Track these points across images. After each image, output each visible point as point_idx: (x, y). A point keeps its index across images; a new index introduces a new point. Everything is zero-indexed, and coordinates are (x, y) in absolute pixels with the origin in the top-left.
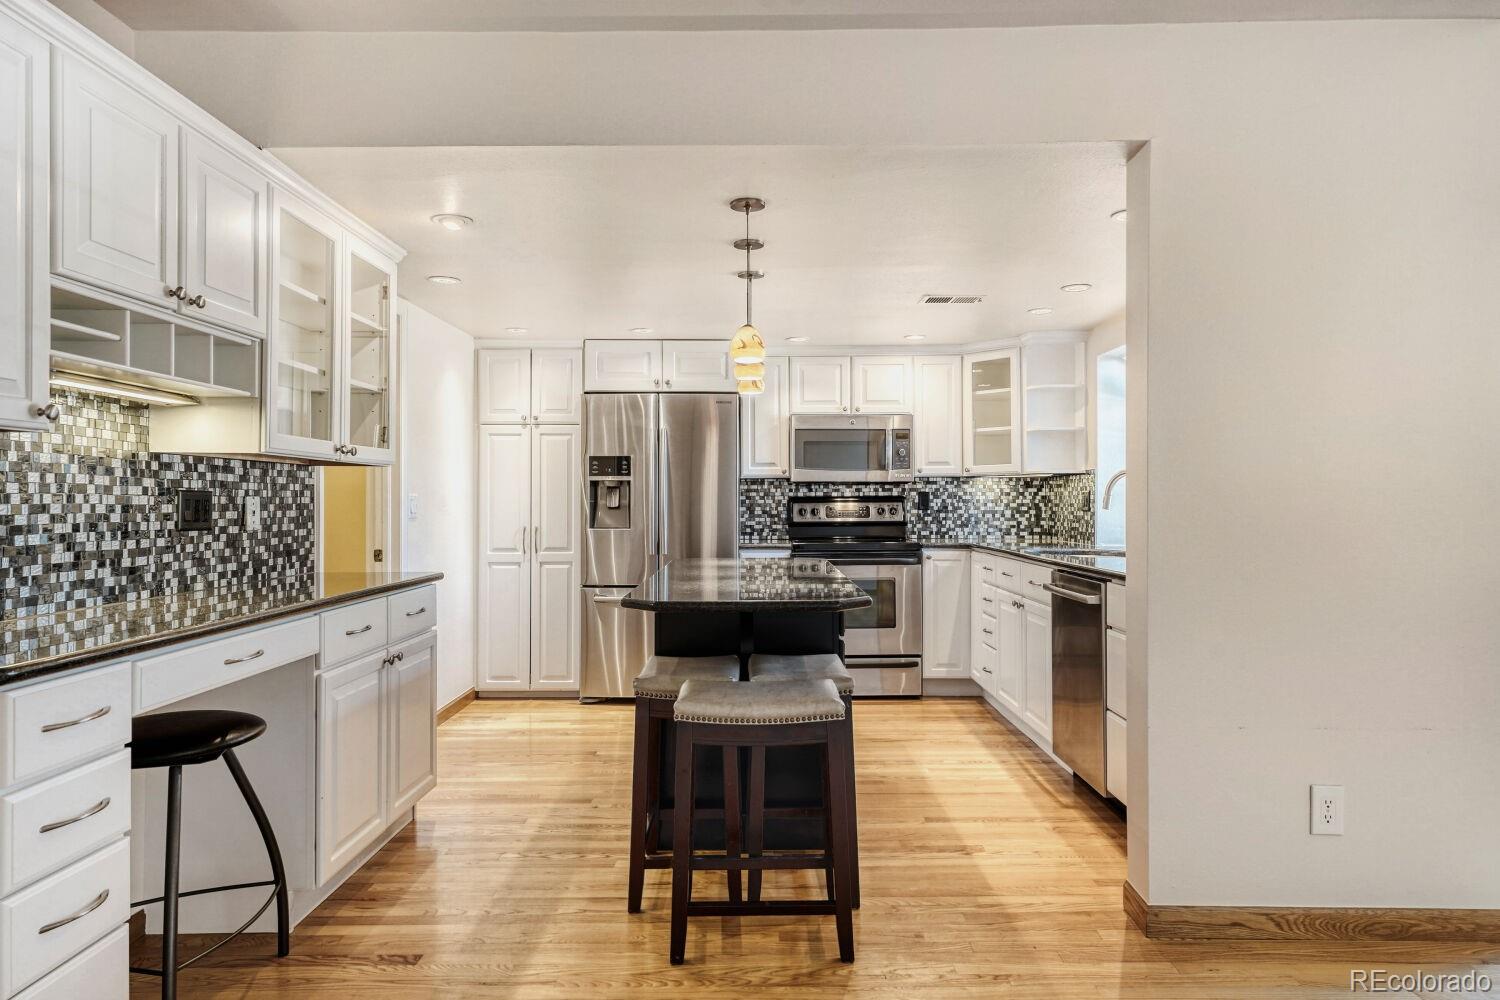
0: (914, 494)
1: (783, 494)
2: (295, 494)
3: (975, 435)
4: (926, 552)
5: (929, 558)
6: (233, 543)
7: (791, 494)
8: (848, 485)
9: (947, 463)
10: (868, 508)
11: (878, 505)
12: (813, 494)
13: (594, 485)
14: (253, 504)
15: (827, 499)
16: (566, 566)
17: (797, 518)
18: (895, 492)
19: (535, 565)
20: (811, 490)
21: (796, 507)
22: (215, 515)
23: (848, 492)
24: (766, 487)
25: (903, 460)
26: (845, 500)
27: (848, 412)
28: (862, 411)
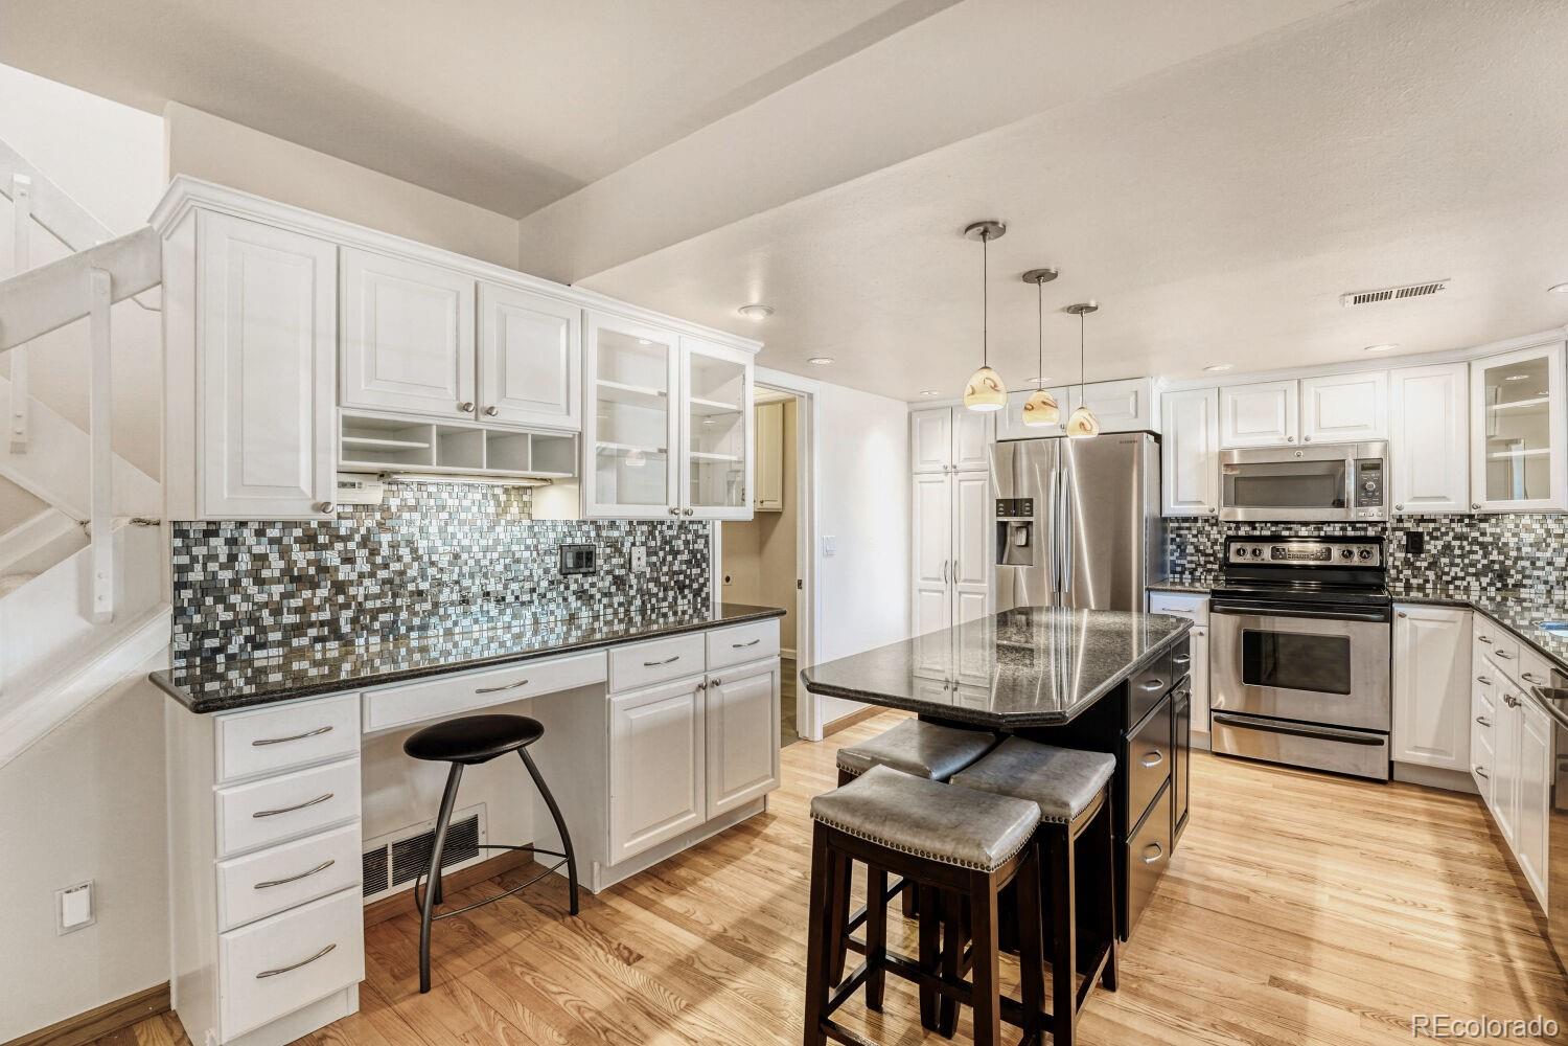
0: (1399, 534)
1: (1219, 532)
2: (687, 543)
3: (1489, 461)
4: (1398, 608)
5: (1402, 616)
6: (619, 582)
7: (1231, 533)
8: (1305, 524)
9: (1444, 498)
10: (1329, 550)
11: (1343, 547)
12: (1257, 533)
13: (1002, 526)
14: (639, 553)
15: (1276, 538)
16: (981, 597)
17: (1234, 559)
18: (1371, 532)
19: (956, 594)
20: (1254, 529)
21: (1234, 546)
22: (600, 562)
23: (1303, 531)
24: (1199, 524)
25: (1371, 494)
26: (1304, 539)
27: (1296, 442)
28: (1313, 441)
